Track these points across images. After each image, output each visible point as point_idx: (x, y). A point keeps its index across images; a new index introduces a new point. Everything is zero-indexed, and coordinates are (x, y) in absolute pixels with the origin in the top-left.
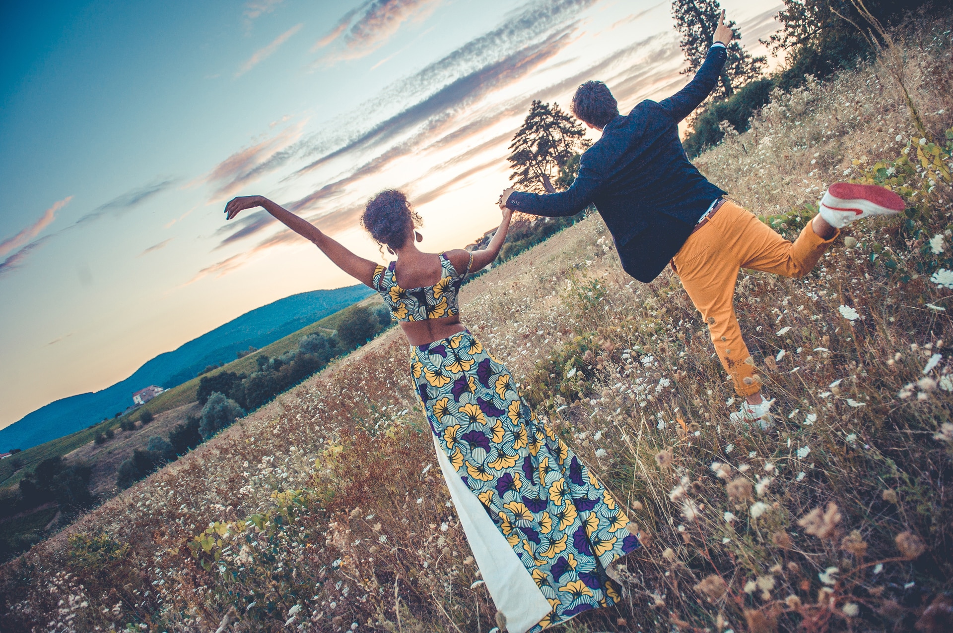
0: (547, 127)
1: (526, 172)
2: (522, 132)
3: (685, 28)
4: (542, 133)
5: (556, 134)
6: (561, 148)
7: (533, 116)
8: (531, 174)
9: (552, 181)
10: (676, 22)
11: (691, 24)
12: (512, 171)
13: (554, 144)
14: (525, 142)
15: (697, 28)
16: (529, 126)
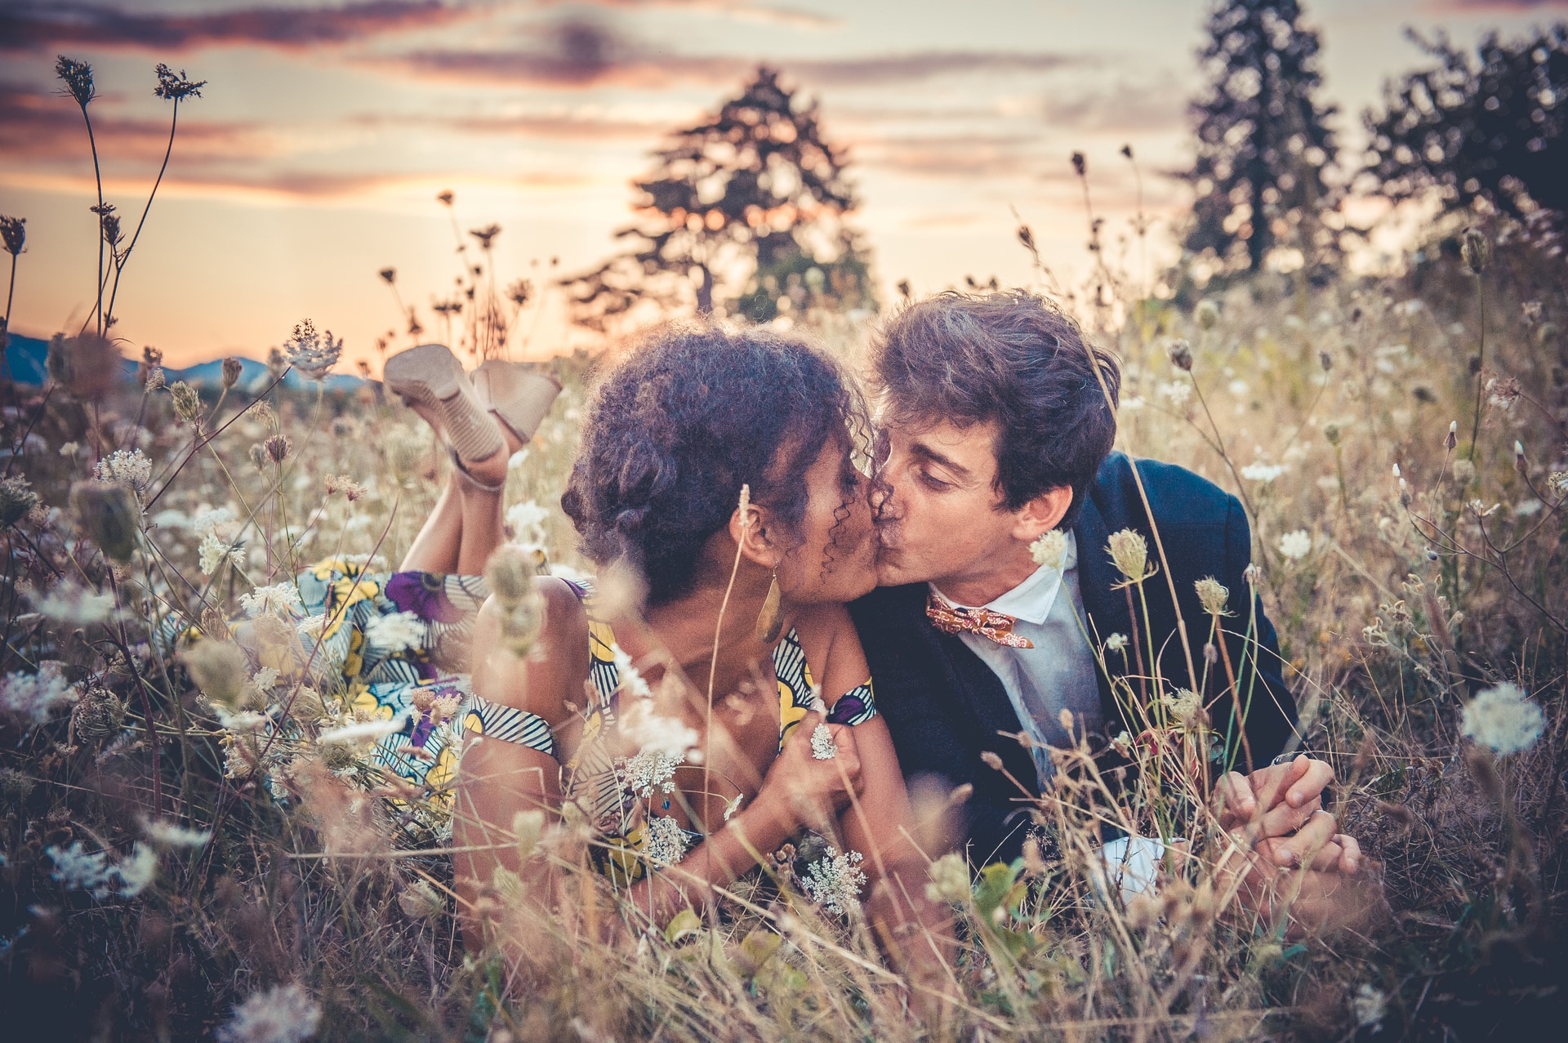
0: (766, 148)
1: (662, 240)
2: (701, 131)
3: (1218, 65)
4: (748, 158)
5: (782, 178)
6: (780, 220)
7: (747, 102)
8: (673, 250)
9: (719, 294)
10: (1204, 40)
11: (1237, 62)
12: (629, 219)
13: (767, 201)
14: (697, 157)
15: (1246, 83)
16: (724, 123)
